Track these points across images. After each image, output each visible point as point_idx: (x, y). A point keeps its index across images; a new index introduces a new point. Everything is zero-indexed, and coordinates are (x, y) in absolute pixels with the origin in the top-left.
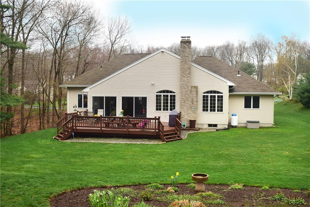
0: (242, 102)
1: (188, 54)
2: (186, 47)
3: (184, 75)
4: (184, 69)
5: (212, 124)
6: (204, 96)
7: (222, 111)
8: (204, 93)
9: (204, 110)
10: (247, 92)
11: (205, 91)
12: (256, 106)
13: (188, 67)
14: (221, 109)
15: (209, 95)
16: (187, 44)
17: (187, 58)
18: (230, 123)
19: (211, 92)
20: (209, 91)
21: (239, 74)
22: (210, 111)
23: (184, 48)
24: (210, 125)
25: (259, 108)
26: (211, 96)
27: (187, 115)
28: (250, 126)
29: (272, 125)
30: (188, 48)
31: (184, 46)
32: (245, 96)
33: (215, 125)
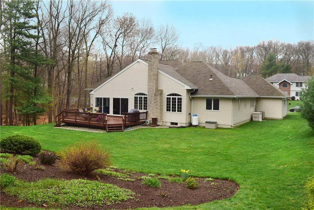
0: (204, 104)
1: (153, 63)
2: (152, 57)
3: (151, 81)
4: (150, 75)
5: (174, 123)
6: (167, 98)
7: (181, 111)
8: (168, 95)
9: (167, 110)
10: (206, 95)
11: (168, 94)
12: (217, 108)
13: (154, 74)
14: (180, 110)
15: (171, 97)
16: (153, 54)
17: (153, 66)
18: (191, 123)
19: (173, 95)
20: (171, 94)
21: (211, 78)
22: (172, 111)
23: (151, 58)
24: (172, 123)
25: (219, 110)
26: (173, 98)
27: (152, 113)
28: (208, 126)
29: (230, 127)
30: (153, 58)
31: (151, 57)
32: (207, 99)
33: (176, 124)
